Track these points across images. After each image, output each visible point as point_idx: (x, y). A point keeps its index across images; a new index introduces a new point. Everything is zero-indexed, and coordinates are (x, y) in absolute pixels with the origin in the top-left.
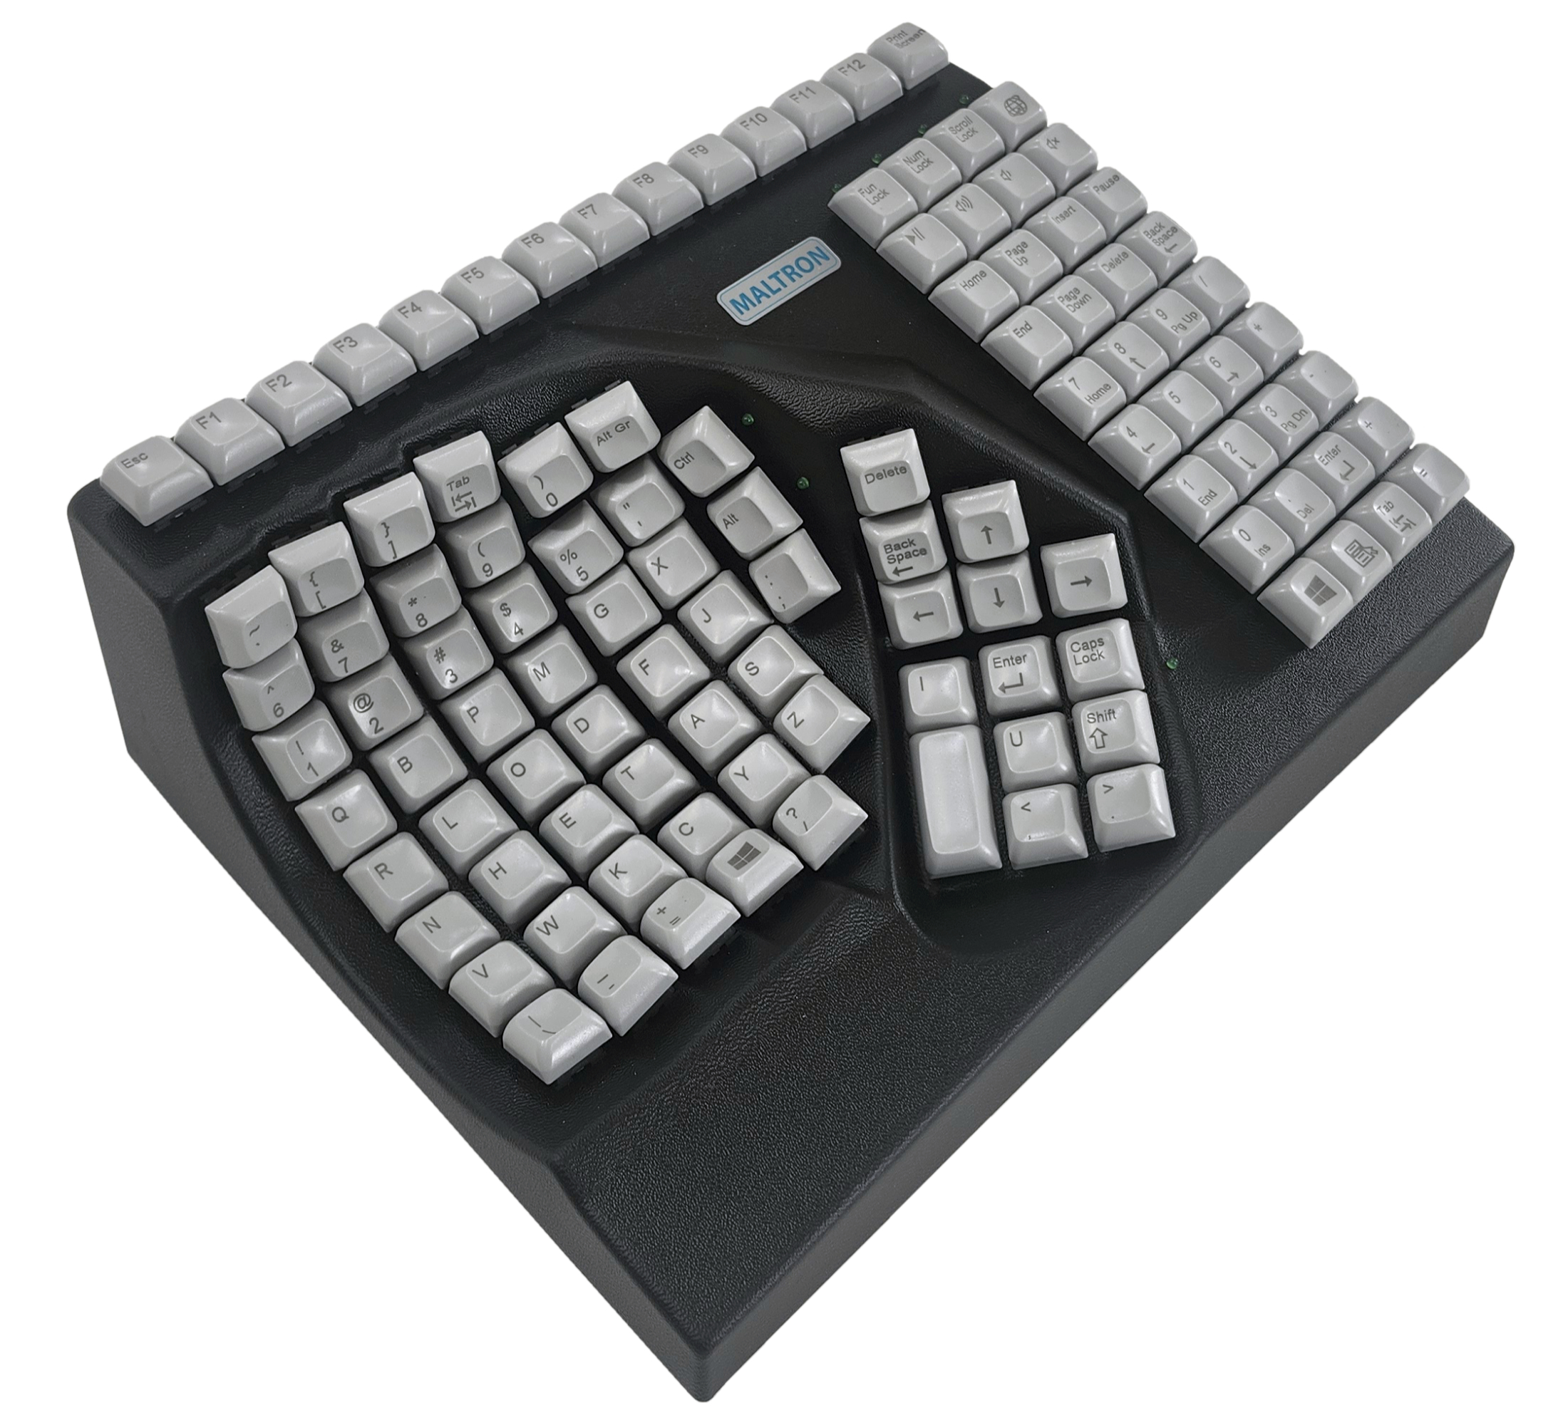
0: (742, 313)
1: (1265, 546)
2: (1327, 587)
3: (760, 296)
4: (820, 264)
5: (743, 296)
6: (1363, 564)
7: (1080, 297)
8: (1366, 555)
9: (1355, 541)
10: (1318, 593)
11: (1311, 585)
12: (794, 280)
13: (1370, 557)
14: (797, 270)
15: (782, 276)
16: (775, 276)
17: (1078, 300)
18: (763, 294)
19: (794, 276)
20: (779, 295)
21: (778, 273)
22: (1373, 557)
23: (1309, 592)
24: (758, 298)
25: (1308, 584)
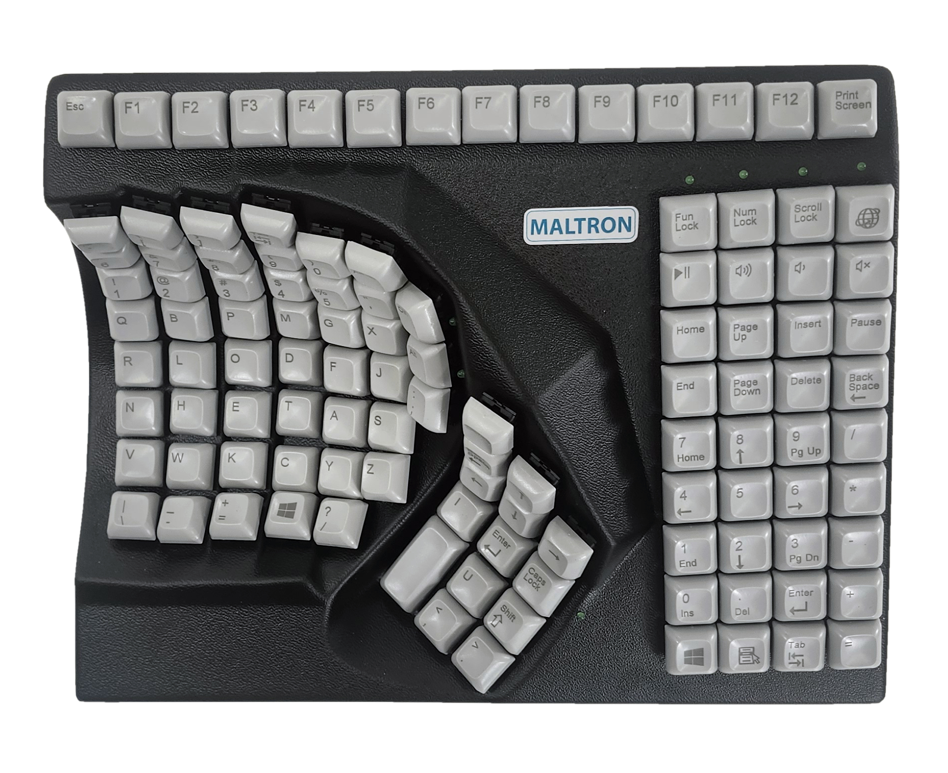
0: (532, 233)
1: (691, 612)
2: (703, 658)
3: (556, 229)
4: (620, 231)
5: (544, 222)
6: (741, 662)
7: (753, 387)
8: (751, 659)
9: (753, 648)
10: (693, 657)
11: (694, 650)
12: (589, 232)
13: (752, 662)
14: (599, 226)
15: (585, 224)
16: (580, 220)
17: (749, 389)
18: (560, 229)
19: (593, 229)
20: (570, 236)
21: (584, 219)
22: (753, 663)
23: (687, 653)
24: (553, 229)
25: (692, 648)
